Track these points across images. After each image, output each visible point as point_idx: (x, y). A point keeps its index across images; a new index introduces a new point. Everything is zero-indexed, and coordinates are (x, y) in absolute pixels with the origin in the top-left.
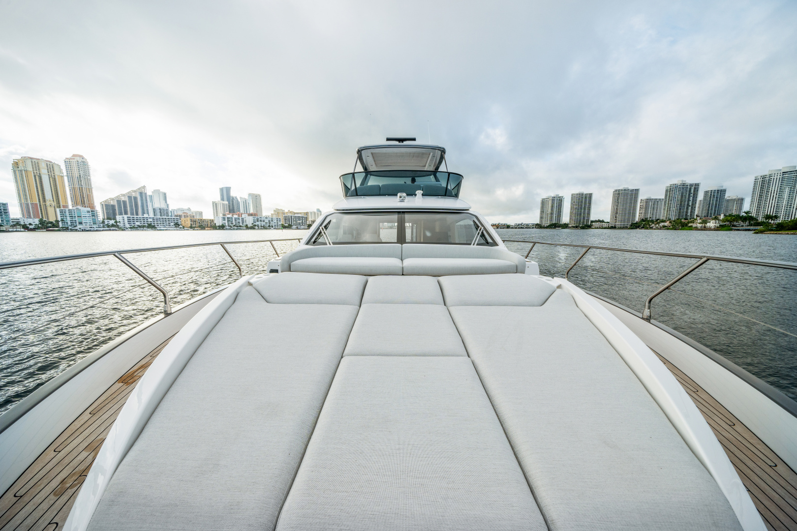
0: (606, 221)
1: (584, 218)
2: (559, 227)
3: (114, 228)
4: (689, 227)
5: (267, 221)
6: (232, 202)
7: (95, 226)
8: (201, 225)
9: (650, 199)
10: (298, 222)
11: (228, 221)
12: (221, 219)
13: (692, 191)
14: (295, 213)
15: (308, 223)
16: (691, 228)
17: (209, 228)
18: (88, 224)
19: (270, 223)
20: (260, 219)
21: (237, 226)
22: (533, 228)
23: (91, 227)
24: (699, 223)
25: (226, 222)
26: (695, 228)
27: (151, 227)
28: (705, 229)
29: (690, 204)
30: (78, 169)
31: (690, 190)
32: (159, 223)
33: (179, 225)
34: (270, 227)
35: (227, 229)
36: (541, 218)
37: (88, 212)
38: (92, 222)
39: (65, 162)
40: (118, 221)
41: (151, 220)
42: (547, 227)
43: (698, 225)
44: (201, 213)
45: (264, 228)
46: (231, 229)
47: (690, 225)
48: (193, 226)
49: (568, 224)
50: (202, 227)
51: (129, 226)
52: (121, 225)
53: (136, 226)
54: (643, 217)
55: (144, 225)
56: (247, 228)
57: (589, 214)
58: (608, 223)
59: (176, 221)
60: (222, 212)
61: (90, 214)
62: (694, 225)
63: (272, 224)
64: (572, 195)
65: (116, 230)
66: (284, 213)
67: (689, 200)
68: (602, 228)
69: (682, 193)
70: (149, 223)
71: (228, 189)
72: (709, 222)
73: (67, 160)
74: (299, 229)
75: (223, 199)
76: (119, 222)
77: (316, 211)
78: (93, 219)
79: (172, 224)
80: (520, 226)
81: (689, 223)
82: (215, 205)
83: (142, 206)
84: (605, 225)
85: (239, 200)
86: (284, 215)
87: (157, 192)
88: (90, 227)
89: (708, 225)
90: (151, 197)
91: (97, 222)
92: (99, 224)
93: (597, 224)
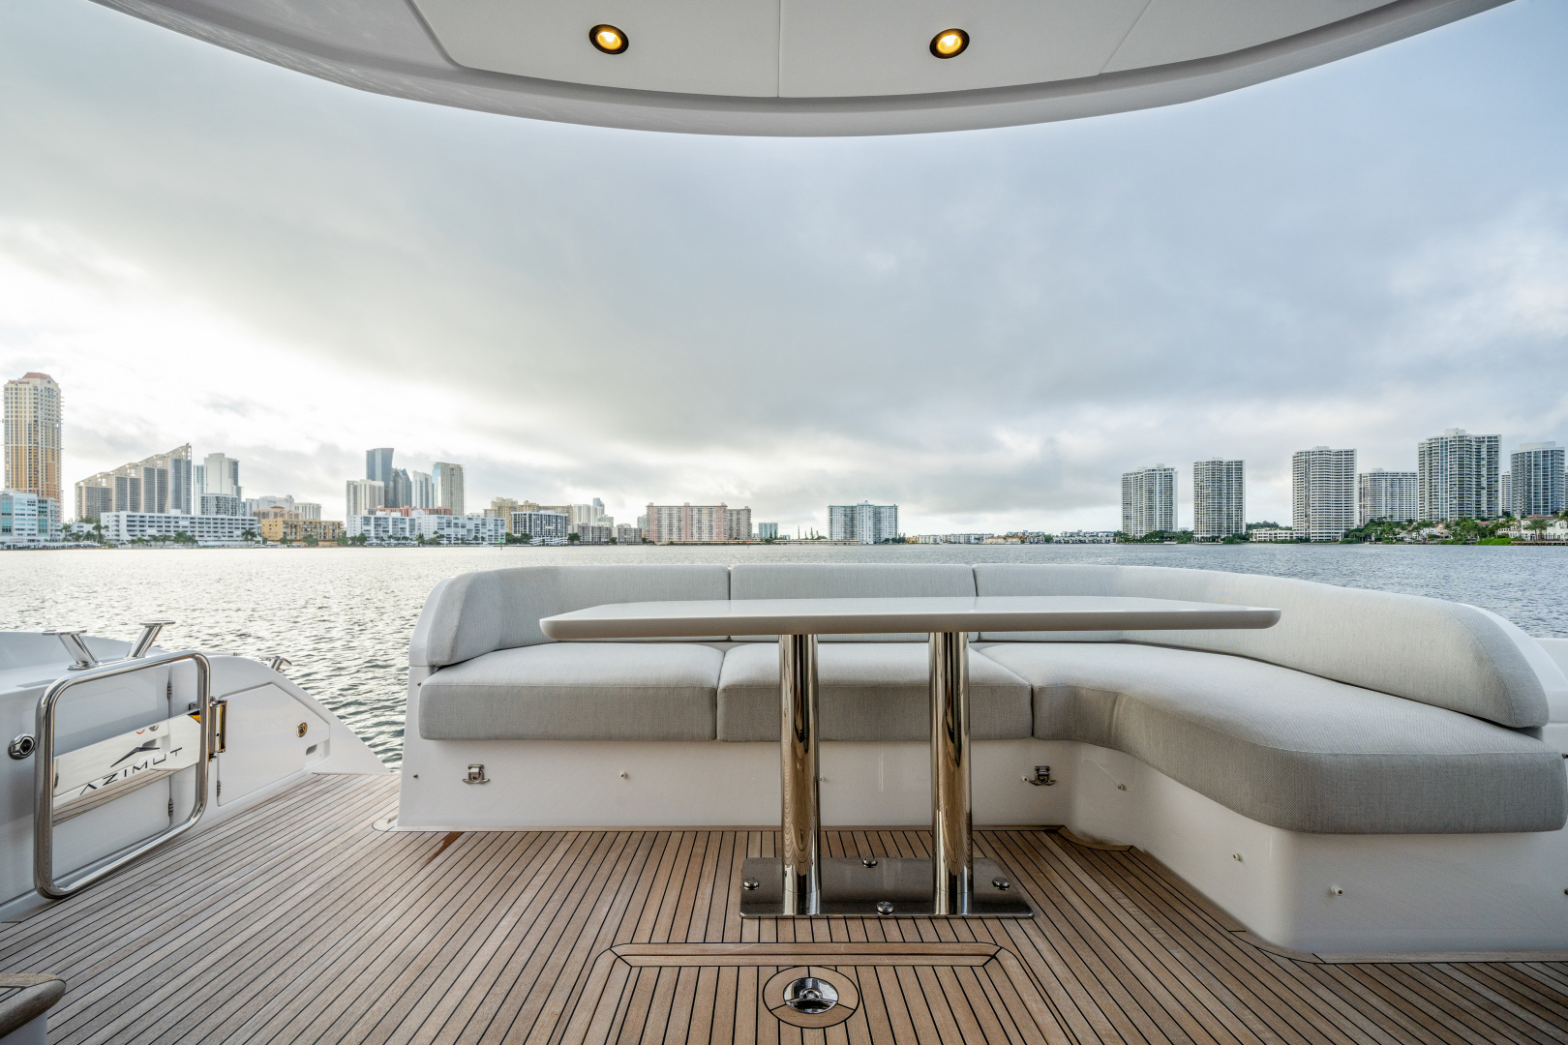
0: (1281, 525)
1: (1229, 517)
2: (1171, 539)
3: (89, 543)
4: (1499, 537)
5: (472, 527)
6: (395, 482)
7: (42, 538)
8: (308, 532)
9: (1383, 474)
10: (547, 527)
11: (377, 525)
12: (359, 521)
13: (1484, 454)
14: (540, 508)
15: (570, 531)
16: (1505, 540)
17: (326, 543)
18: (25, 533)
19: (477, 531)
20: (454, 521)
21: (398, 539)
22: (1107, 542)
23: (33, 541)
24: (1525, 529)
25: (372, 528)
26: (1516, 539)
27: (184, 539)
28: (1542, 541)
29: (1484, 483)
30: (33, 405)
31: (1479, 452)
32: (206, 529)
33: (253, 535)
34: (477, 541)
35: (371, 545)
36: (1126, 517)
37: (31, 503)
38: (36, 527)
39: (6, 389)
40: (103, 525)
41: (186, 523)
42: (1142, 540)
43: (1523, 532)
44: (317, 509)
45: (464, 542)
46: (380, 545)
47: (1500, 532)
48: (289, 538)
49: (1192, 533)
50: (311, 542)
51: (130, 538)
52: (109, 535)
53: (147, 538)
54: (1369, 514)
55: (168, 534)
56: (422, 541)
57: (1240, 508)
58: (1290, 529)
59: (247, 526)
60: (368, 507)
61: (36, 508)
62: (1513, 533)
63: (484, 532)
64: (1196, 464)
65: (93, 547)
66: (514, 509)
67: (1479, 475)
68: (1276, 542)
69: (1461, 458)
70: (181, 529)
71: (387, 454)
72: (1551, 525)
73: (10, 386)
74: (547, 545)
75: (371, 476)
76: (107, 527)
77: (591, 504)
78: (39, 520)
79: (239, 532)
80: (1076, 539)
81: (1498, 526)
82: (353, 489)
83: (177, 491)
84: (1282, 534)
85: (411, 478)
86: (513, 513)
87: (218, 457)
88: (30, 541)
89: (1550, 531)
90: (201, 470)
91: (49, 528)
92: (53, 532)
93: (1263, 533)
